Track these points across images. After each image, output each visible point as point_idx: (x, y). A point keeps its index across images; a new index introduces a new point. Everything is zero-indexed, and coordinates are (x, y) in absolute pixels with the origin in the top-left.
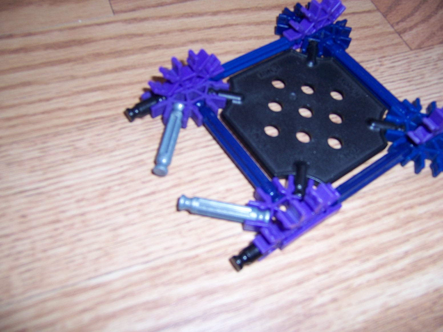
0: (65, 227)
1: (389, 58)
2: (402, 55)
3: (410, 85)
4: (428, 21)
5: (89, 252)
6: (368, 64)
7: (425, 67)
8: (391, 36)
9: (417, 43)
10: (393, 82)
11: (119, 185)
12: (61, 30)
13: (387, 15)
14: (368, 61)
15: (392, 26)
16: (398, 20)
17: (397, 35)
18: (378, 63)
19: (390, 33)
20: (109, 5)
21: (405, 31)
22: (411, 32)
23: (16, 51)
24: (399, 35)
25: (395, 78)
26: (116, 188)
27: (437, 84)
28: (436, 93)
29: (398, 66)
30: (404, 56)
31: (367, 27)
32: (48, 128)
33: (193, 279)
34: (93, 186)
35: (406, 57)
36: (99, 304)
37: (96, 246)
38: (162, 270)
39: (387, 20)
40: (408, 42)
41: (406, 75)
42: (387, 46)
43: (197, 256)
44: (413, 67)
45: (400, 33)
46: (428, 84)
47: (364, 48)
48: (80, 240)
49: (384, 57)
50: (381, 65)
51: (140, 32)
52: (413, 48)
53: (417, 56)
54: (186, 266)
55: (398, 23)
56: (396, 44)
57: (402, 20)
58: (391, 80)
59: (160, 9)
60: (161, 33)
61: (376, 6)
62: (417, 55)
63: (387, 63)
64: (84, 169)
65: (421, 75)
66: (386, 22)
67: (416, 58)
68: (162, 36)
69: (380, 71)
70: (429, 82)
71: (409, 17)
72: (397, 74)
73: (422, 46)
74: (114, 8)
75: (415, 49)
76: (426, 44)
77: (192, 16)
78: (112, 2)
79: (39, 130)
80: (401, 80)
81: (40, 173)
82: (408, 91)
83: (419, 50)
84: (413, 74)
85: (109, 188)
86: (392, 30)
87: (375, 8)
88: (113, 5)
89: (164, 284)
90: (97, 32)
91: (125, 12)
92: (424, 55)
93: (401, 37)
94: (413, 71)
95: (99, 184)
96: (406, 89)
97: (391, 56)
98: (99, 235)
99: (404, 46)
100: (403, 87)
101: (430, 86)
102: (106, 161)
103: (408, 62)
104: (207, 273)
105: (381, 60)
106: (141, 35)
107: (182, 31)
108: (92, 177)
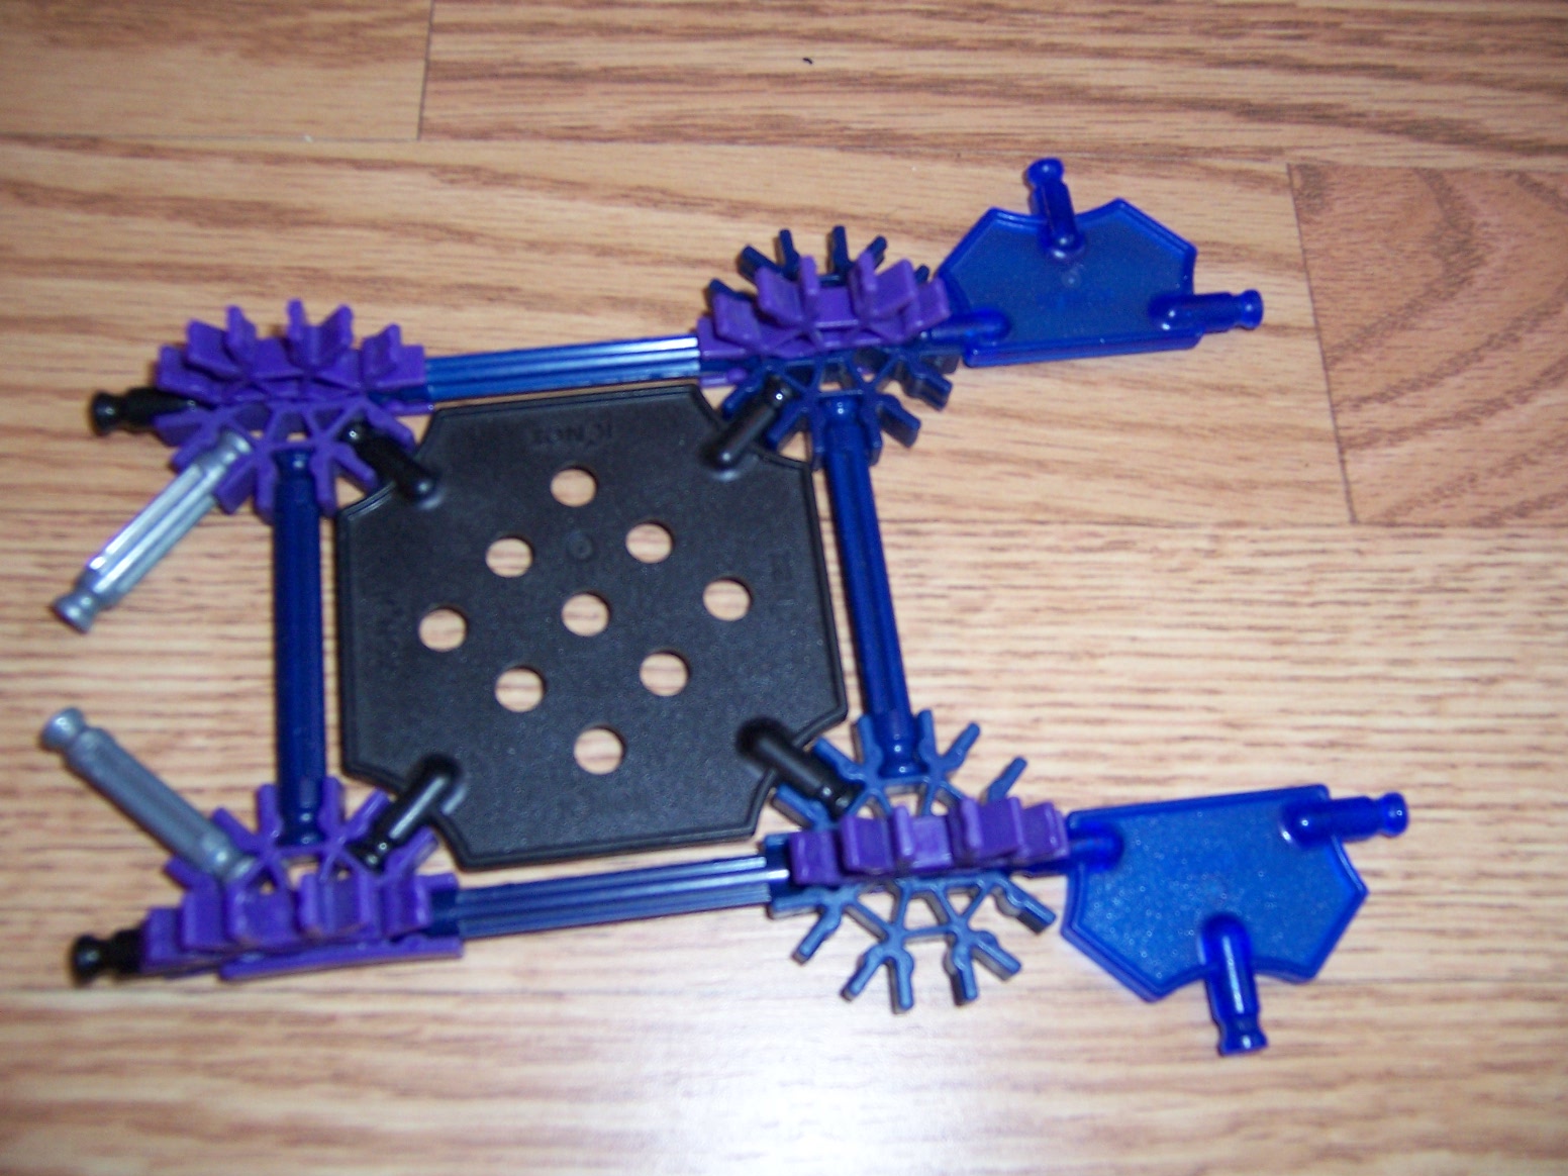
0: (21, 814)
1: (1257, 533)
2: (1309, 532)
3: (1275, 658)
4: (1477, 424)
5: (57, 910)
6: (1168, 537)
7: (1365, 604)
8: (1307, 447)
9: (1390, 499)
10: (1221, 628)
11: (211, 734)
12: (241, 158)
13: (1337, 359)
14: (1171, 526)
15: (1335, 409)
16: (1366, 392)
17: (1332, 450)
18: (1204, 544)
19: (1313, 436)
20: (417, 99)
21: (1371, 440)
22: (1390, 451)
23: (88, 202)
24: (1342, 452)
25: (1237, 616)
26: (199, 741)
27: (1374, 678)
28: (1350, 713)
29: (1273, 573)
30: (1314, 540)
31: (1242, 391)
32: (86, 491)
33: (294, 1082)
34: (140, 714)
35: (1319, 546)
36: (26, 1067)
37: (80, 899)
38: (222, 1027)
39: (1328, 379)
40: (1355, 487)
41: (1278, 616)
42: (1274, 485)
43: (331, 1019)
44: (1323, 593)
45: (1345, 445)
46: (1341, 672)
47: (1183, 473)
48: (47, 867)
49: (1239, 524)
50: (1211, 554)
51: (469, 225)
52: (1362, 517)
53: (1359, 552)
54: (290, 1039)
55: (1359, 402)
56: (1309, 486)
57: (1382, 398)
58: (1217, 620)
59: (568, 149)
60: (532, 245)
61: (1316, 314)
62: (1363, 546)
63: (1238, 552)
64: (136, 654)
65: (1335, 629)
66: (1323, 386)
67: (1352, 560)
68: (535, 255)
69: (1195, 574)
70: (1352, 662)
71: (1414, 387)
72: (1249, 602)
73: (1400, 519)
74: (427, 113)
75: (1371, 523)
76: (1417, 515)
77: (656, 204)
78: (432, 87)
79: (62, 490)
80: (1250, 628)
81: (15, 628)
82: (1254, 678)
83: (1380, 531)
84: (1309, 617)
85: (181, 734)
86: (1326, 424)
87: (1310, 322)
88: (429, 102)
89: (211, 1070)
90: (343, 192)
91: (456, 134)
92: (1388, 553)
93: (1343, 462)
94: (1313, 605)
95: (158, 715)
96: (1251, 668)
97: (1265, 528)
98: (99, 869)
99: (1339, 499)
100: (1242, 658)
101: (1347, 679)
102: (204, 646)
103: (1313, 568)
104: (339, 1078)
105: (1220, 532)
106: (468, 237)
107: (604, 251)
108: (146, 686)
